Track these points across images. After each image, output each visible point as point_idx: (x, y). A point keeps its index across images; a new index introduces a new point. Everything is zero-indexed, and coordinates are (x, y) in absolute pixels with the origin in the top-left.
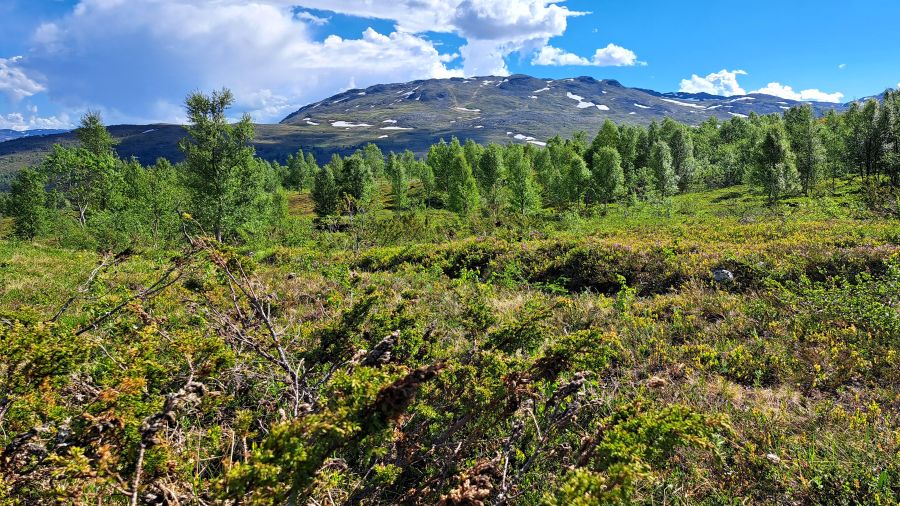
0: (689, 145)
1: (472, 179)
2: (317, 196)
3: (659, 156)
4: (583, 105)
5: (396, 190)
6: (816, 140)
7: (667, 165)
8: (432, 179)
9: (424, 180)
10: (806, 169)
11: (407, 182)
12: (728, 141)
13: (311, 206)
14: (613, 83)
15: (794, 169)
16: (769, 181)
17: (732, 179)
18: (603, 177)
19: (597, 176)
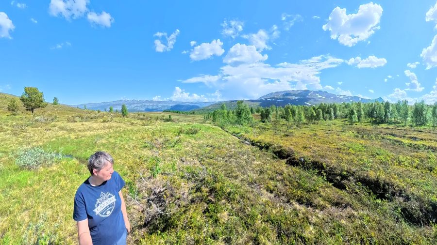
0: (338, 109)
1: (291, 114)
2: (261, 115)
3: (331, 111)
4: (319, 97)
5: (277, 115)
6: (362, 110)
7: (332, 113)
8: (284, 112)
9: (283, 113)
10: (359, 117)
11: (279, 113)
12: (346, 108)
13: (260, 117)
14: (326, 92)
15: (356, 116)
16: (351, 118)
17: (346, 117)
18: (318, 115)
19: (317, 115)
